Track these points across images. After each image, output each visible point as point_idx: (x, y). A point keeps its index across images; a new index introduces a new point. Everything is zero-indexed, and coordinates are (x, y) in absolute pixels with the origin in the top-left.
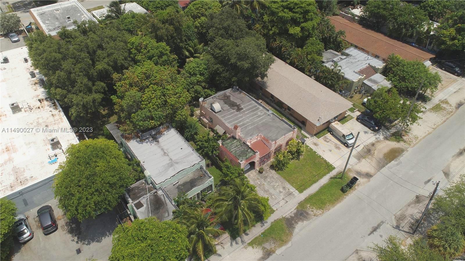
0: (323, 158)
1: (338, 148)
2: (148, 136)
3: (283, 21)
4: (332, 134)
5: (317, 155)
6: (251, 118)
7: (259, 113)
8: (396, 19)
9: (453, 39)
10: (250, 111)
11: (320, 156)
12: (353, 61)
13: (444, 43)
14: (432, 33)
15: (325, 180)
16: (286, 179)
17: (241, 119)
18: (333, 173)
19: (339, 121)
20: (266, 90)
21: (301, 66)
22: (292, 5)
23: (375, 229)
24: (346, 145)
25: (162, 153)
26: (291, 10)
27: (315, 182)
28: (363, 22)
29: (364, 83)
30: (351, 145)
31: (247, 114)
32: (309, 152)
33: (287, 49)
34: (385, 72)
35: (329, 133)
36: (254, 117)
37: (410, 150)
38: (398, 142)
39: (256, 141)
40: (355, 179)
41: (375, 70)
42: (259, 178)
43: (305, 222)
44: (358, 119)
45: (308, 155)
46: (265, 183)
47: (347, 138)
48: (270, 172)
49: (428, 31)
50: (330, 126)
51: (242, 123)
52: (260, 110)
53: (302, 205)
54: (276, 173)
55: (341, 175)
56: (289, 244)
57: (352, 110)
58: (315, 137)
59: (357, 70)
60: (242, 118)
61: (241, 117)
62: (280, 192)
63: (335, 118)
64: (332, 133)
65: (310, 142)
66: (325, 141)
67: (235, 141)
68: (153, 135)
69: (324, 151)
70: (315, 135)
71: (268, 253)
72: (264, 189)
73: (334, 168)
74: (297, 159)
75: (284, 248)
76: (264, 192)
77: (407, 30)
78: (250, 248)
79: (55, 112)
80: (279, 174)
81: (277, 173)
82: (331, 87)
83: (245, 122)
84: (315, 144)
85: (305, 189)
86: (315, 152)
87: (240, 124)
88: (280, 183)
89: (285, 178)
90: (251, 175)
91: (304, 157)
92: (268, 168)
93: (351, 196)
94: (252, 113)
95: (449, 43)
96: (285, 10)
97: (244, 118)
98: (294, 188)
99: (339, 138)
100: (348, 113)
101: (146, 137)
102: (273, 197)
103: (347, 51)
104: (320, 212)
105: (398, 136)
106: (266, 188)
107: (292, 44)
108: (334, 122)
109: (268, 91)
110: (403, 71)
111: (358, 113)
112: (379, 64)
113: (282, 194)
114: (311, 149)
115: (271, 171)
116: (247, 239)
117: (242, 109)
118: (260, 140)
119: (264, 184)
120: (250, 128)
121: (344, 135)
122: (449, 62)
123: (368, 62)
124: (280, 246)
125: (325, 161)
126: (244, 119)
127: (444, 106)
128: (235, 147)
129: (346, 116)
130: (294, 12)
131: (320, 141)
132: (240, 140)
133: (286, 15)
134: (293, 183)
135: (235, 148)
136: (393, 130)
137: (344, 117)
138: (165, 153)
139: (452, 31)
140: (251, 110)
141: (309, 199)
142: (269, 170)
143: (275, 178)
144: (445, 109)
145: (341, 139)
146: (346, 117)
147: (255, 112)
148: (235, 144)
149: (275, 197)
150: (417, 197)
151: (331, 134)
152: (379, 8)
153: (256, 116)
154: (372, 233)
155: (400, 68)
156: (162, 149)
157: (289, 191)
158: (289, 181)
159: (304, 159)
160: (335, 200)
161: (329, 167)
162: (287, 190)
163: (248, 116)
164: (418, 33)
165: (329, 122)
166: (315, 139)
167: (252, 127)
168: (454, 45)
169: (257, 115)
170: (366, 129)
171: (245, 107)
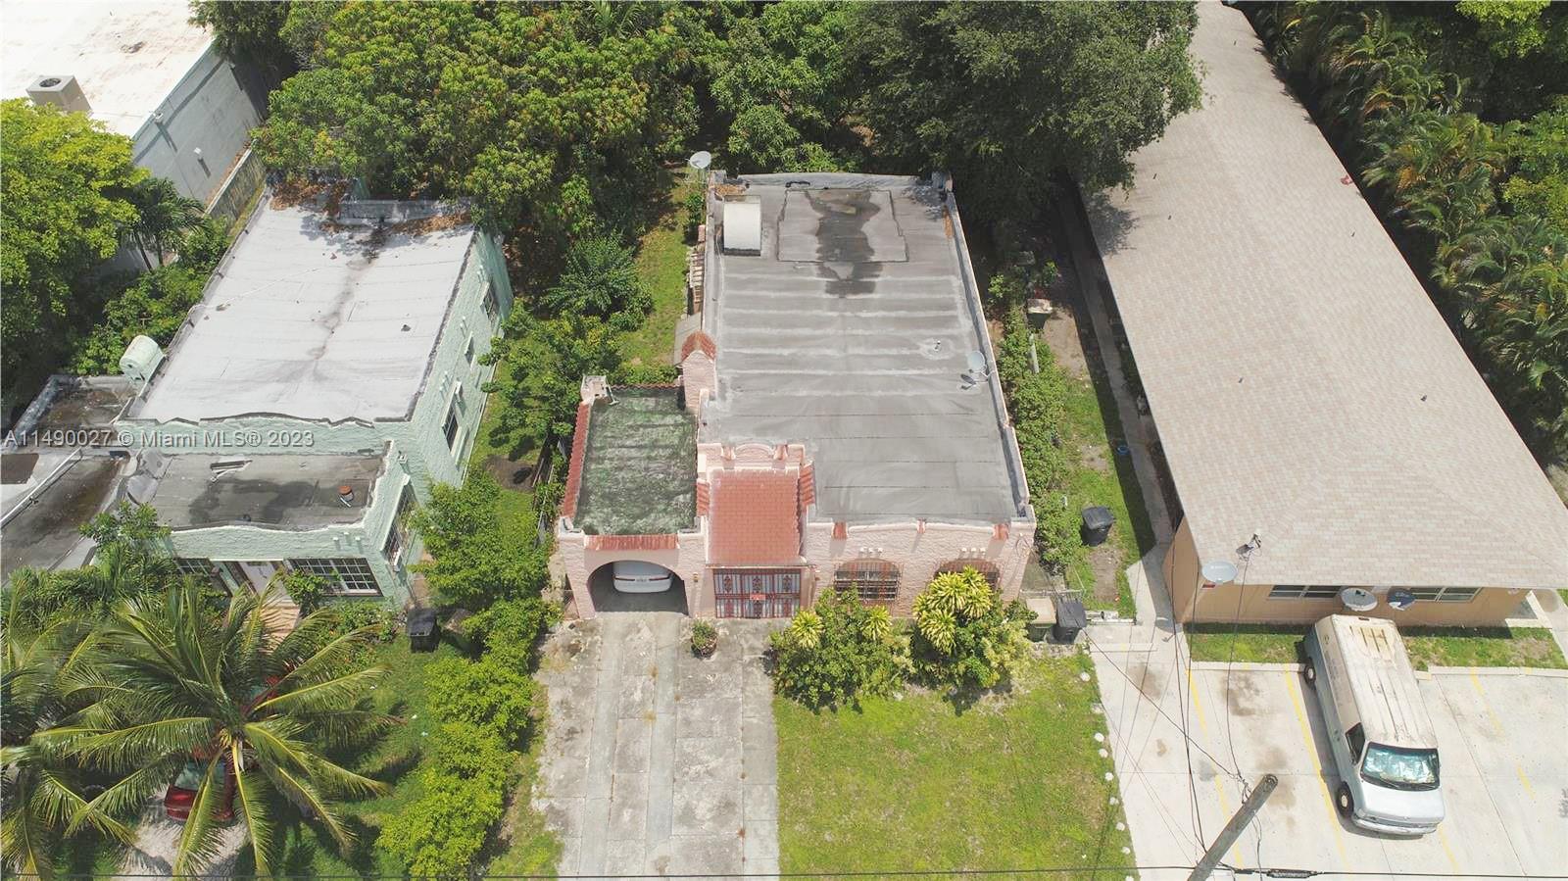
0: (1113, 789)
2: (365, 221)
4: (1309, 683)
5: (1099, 746)
6: (861, 351)
7: (925, 348)
10: (893, 314)
11: (1108, 765)
16: (785, 769)
17: (807, 332)
19: (1407, 630)
20: (1105, 259)
21: (1423, 222)
24: (1345, 801)
25: (326, 310)
30: (1373, 819)
31: (867, 322)
32: (1064, 701)
33: (1402, 104)
35: (1296, 667)
36: (886, 351)
39: (764, 474)
42: (666, 670)
45: (1041, 712)
46: (663, 720)
47: (1371, 767)
48: (747, 674)
51: (786, 352)
52: (949, 331)
54: (769, 698)
58: (1181, 635)
60: (818, 332)
61: (820, 323)
62: (687, 816)
63: (1393, 594)
64: (1311, 674)
65: (1125, 646)
66: (1229, 696)
67: (669, 420)
68: (389, 224)
69: (1160, 754)
70: (1194, 628)
72: (625, 746)
74: (955, 699)
76: (611, 759)
80: (781, 715)
81: (774, 704)
83: (813, 353)
84: (1146, 681)
86: (1099, 725)
87: (779, 351)
88: (734, 768)
89: (786, 757)
90: (646, 634)
91: (1004, 710)
92: (752, 649)
94: (891, 330)
97: (830, 331)
98: (774, 847)
99: (1331, 729)
101: (356, 221)
102: (626, 815)
106: (642, 748)
108: (1364, 616)
109: (1107, 267)
113: (684, 830)
114: (1094, 694)
115: (758, 672)
117: (869, 289)
118: (790, 477)
119: (652, 717)
120: (803, 393)
121: (1356, 734)
126: (827, 336)
128: (640, 447)
129: (1511, 623)
131: (1197, 677)
134: (805, 812)
135: (634, 453)
137: (1488, 620)
138: (336, 314)
140: (902, 313)
142: (751, 663)
143: (740, 721)
145: (1336, 747)
146: (1505, 633)
147: (908, 333)
148: (655, 434)
149: (633, 819)
151: (1304, 674)
153: (894, 352)
156: (347, 294)
157: (732, 844)
158: (788, 787)
159: (998, 725)
162: (729, 832)
163: (860, 332)
165: (1331, 598)
166: (1167, 650)
167: (816, 393)
169: (905, 352)
171: (887, 286)
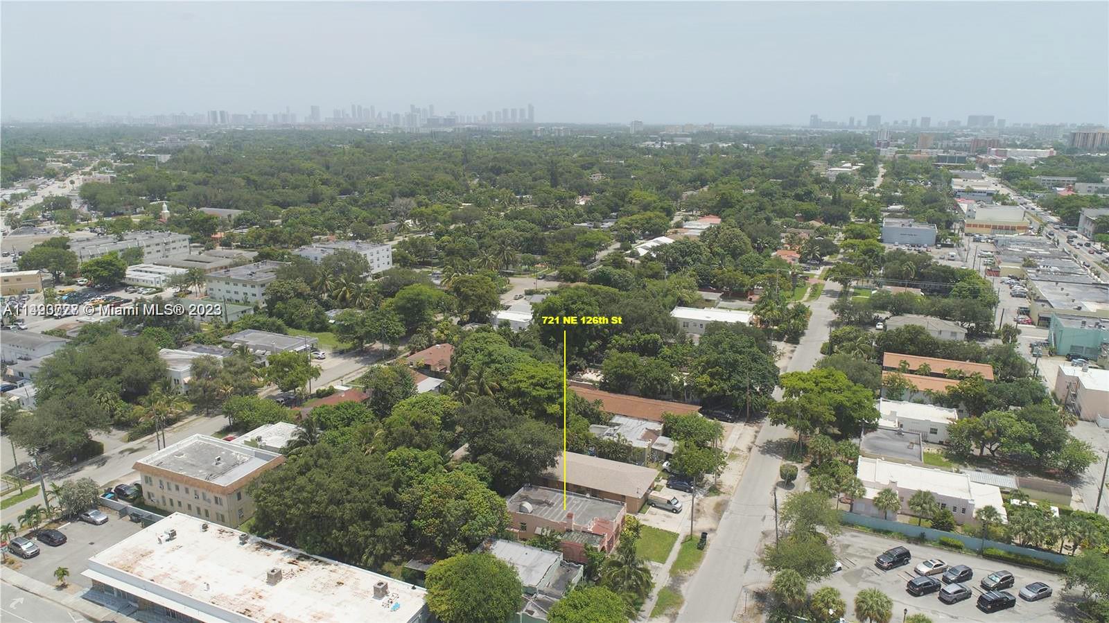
0: (662, 529)
1: (668, 517)
3: (536, 400)
4: (655, 507)
5: (654, 528)
6: (571, 509)
8: (646, 376)
9: (711, 385)
11: (658, 529)
12: (628, 429)
13: (703, 391)
14: (685, 384)
15: (677, 547)
18: (681, 539)
19: (654, 490)
20: (559, 480)
22: (542, 381)
23: (747, 568)
24: (675, 511)
26: (542, 386)
27: (670, 551)
28: (603, 386)
29: (653, 449)
30: (679, 509)
34: (666, 433)
35: (652, 506)
37: (732, 498)
38: (719, 495)
39: (595, 526)
40: (704, 535)
41: (656, 433)
43: (686, 584)
44: (668, 486)
47: (673, 503)
49: (681, 382)
50: (649, 497)
52: (573, 499)
53: (673, 572)
55: (689, 538)
56: (686, 604)
57: (657, 479)
58: (641, 512)
59: (640, 437)
63: (649, 488)
64: (654, 504)
65: (640, 518)
66: (652, 514)
67: (574, 533)
70: (641, 510)
71: (674, 616)
73: (678, 534)
75: (683, 608)
77: (662, 386)
78: (654, 619)
79: (333, 567)
82: (624, 460)
84: (645, 519)
85: (666, 559)
86: (651, 527)
91: (645, 534)
93: (709, 551)
95: (709, 390)
96: (537, 388)
99: (664, 506)
100: (656, 484)
103: (614, 421)
104: (692, 571)
105: (714, 490)
107: (554, 426)
108: (651, 492)
110: (686, 426)
111: (666, 481)
112: (659, 427)
114: (645, 526)
116: (647, 613)
117: (553, 504)
118: (597, 524)
121: (669, 502)
122: (717, 410)
123: (643, 426)
124: (679, 607)
125: (666, 531)
126: (564, 511)
127: (737, 453)
128: (577, 537)
130: (546, 388)
131: (647, 515)
132: (576, 531)
133: (541, 393)
135: (578, 539)
136: (707, 487)
137: (655, 487)
139: (706, 377)
141: (675, 566)
144: (739, 455)
145: (667, 508)
146: (657, 487)
147: (569, 503)
148: (575, 535)
150: (763, 533)
152: (622, 368)
154: (746, 571)
155: (681, 423)
160: (699, 559)
161: (675, 536)
164: (673, 386)
165: (646, 495)
166: (642, 514)
167: (580, 515)
168: (714, 391)
170: (684, 493)
171: (554, 501)
